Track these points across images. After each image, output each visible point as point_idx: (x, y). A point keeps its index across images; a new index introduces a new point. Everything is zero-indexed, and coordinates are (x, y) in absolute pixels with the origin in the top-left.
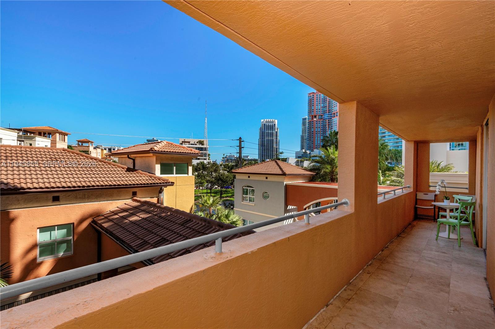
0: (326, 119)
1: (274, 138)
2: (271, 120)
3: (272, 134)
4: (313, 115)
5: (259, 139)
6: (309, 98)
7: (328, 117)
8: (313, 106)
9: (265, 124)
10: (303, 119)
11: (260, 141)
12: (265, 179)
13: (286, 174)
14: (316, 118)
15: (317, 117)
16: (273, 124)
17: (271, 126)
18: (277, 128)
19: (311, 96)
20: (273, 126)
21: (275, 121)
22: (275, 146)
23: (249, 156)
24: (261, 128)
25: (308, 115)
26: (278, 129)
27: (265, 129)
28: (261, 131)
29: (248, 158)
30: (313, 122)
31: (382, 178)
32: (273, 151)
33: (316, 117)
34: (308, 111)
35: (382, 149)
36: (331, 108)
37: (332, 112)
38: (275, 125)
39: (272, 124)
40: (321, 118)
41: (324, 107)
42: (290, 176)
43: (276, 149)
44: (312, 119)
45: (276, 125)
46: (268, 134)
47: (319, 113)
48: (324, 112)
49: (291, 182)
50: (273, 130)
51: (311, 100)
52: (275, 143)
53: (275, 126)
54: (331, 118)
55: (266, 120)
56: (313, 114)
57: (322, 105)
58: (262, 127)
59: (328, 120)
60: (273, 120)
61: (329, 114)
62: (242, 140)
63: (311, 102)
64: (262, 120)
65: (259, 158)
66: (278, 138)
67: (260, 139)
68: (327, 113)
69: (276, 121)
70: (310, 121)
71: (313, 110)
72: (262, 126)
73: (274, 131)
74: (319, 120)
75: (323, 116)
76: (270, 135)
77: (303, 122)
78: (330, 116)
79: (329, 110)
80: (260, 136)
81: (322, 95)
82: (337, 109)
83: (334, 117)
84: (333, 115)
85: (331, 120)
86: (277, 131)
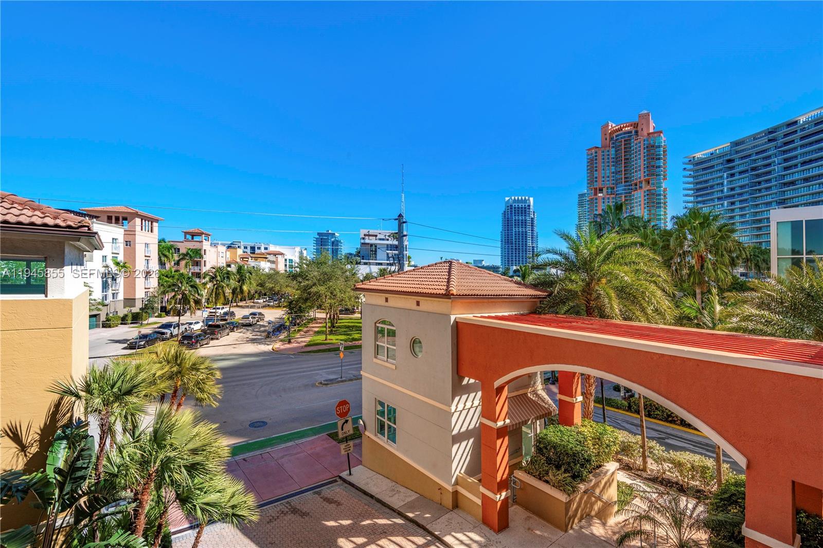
0: (621, 194)
1: (529, 229)
2: (522, 198)
3: (524, 223)
4: (598, 187)
5: (501, 232)
6: (589, 157)
7: (625, 190)
8: (596, 170)
9: (511, 206)
10: (579, 195)
11: (504, 234)
14: (602, 193)
15: (605, 190)
16: (527, 205)
17: (522, 208)
18: (534, 212)
19: (592, 154)
20: (525, 208)
21: (529, 199)
22: (529, 243)
23: (483, 260)
24: (505, 212)
25: (588, 187)
26: (535, 214)
27: (511, 214)
29: (481, 264)
30: (596, 199)
32: (526, 251)
33: (602, 190)
34: (588, 180)
36: (631, 174)
37: (631, 181)
38: (529, 206)
39: (523, 205)
40: (611, 192)
41: (617, 173)
43: (531, 248)
44: (596, 194)
45: (531, 207)
46: (517, 223)
47: (608, 184)
48: (617, 182)
50: (525, 216)
51: (592, 160)
52: (530, 239)
53: (529, 209)
54: (630, 193)
55: (513, 198)
56: (597, 185)
57: (613, 170)
58: (507, 211)
59: (625, 196)
60: (525, 198)
61: (625, 186)
63: (592, 164)
64: (507, 199)
65: (501, 265)
66: (535, 229)
68: (622, 183)
69: (531, 199)
70: (592, 199)
71: (596, 178)
72: (507, 208)
73: (527, 217)
74: (608, 196)
75: (615, 189)
76: (520, 224)
77: (579, 200)
78: (629, 189)
79: (625, 178)
80: (504, 226)
81: (613, 151)
82: (640, 175)
83: (636, 189)
84: (633, 187)
85: (630, 196)
86: (533, 216)
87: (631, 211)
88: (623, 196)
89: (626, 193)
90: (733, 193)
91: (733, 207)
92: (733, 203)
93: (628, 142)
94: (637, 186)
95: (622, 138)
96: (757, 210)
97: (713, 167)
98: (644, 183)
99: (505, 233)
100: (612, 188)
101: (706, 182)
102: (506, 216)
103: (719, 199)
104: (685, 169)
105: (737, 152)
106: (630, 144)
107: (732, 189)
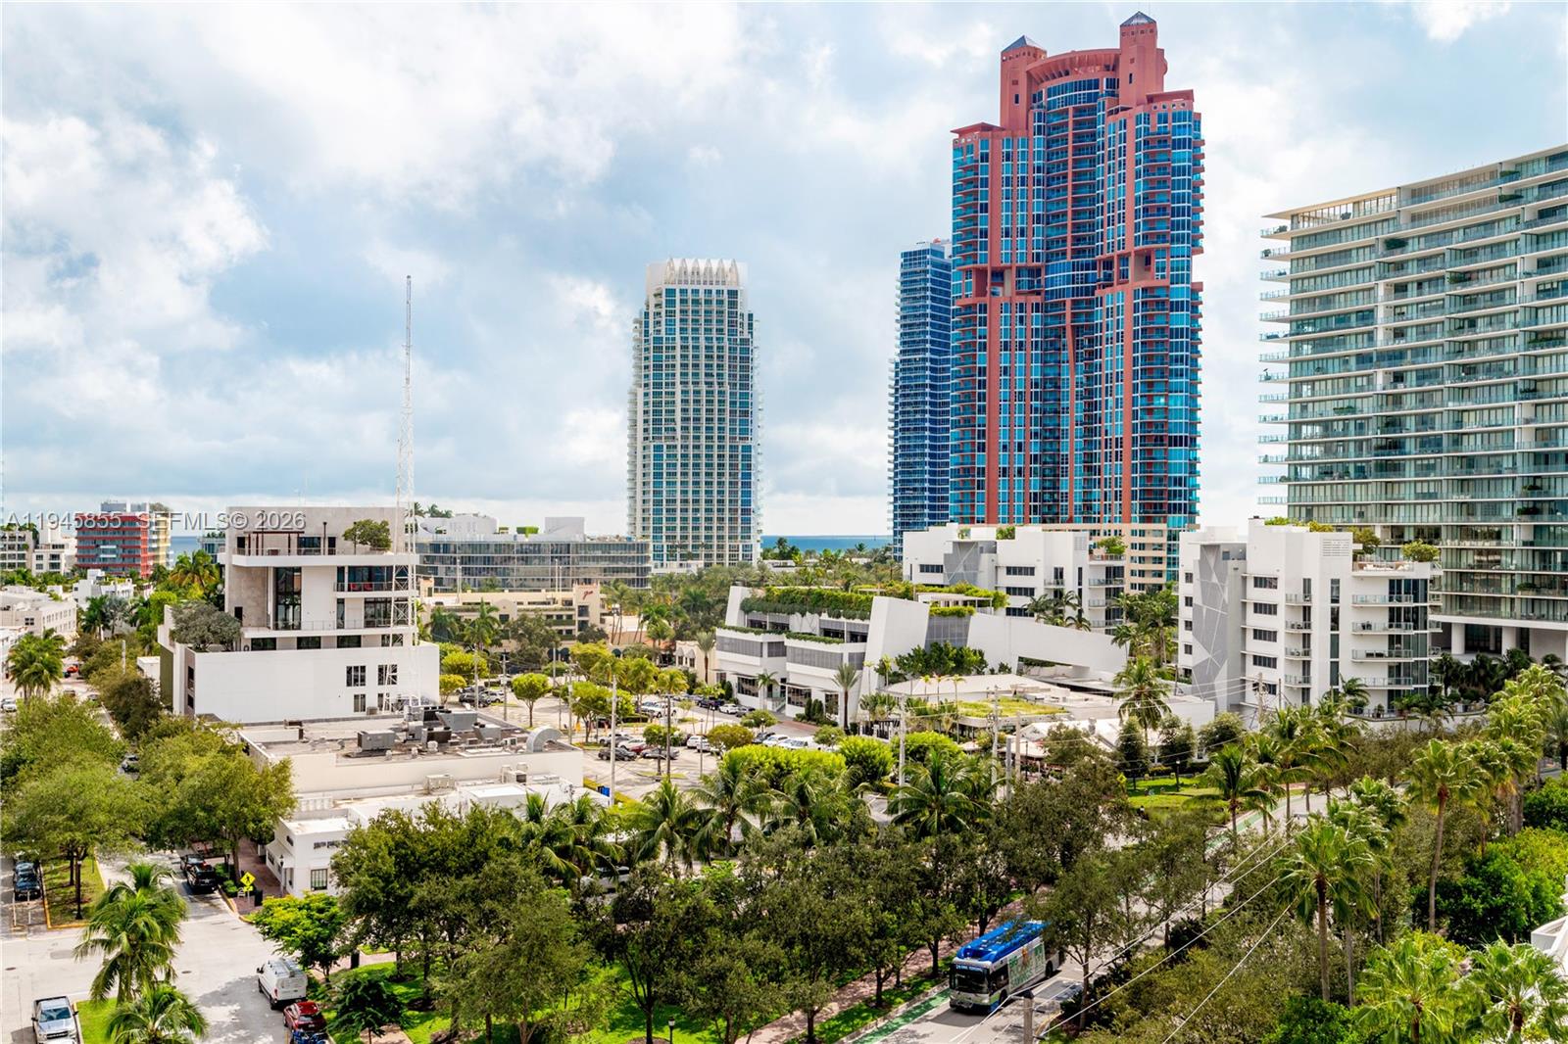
0: (1061, 293)
2: (708, 265)
4: (988, 265)
5: (630, 390)
6: (961, 158)
7: (1073, 279)
8: (985, 208)
9: (671, 291)
11: (641, 399)
14: (1001, 282)
15: (1010, 277)
16: (726, 291)
17: (709, 302)
19: (970, 149)
21: (734, 273)
24: (647, 314)
27: (670, 323)
28: (647, 333)
30: (983, 309)
33: (1002, 277)
36: (1092, 229)
37: (1093, 254)
38: (735, 295)
39: (714, 289)
40: (1031, 285)
41: (1047, 219)
44: (981, 291)
45: (741, 301)
46: (691, 360)
47: (1022, 257)
48: (1052, 250)
50: (720, 331)
51: (971, 170)
53: (734, 305)
54: (1091, 291)
56: (985, 259)
57: (1037, 207)
58: (652, 310)
59: (1074, 302)
61: (1075, 267)
63: (971, 183)
67: (641, 391)
68: (1065, 255)
69: (744, 271)
70: (969, 306)
71: (985, 233)
72: (653, 301)
73: (727, 339)
74: (1022, 299)
75: (1043, 277)
76: (704, 363)
78: (1086, 279)
79: (1076, 240)
80: (641, 366)
81: (1038, 143)
82: (1120, 235)
83: (1108, 282)
84: (1100, 273)
85: (1090, 303)
86: (746, 335)
87: (1092, 355)
88: (1068, 300)
89: (1076, 292)
93: (1086, 119)
94: (1110, 270)
95: (1067, 102)
98: (1132, 260)
99: (646, 395)
100: (1036, 272)
102: (651, 330)
104: (1265, 253)
106: (1093, 123)
107: (1399, 334)
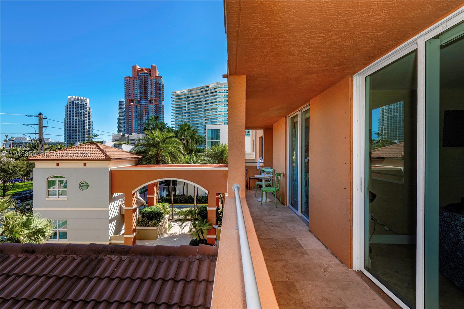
0: (143, 104)
1: (86, 119)
2: (81, 98)
3: (83, 115)
5: (64, 119)
6: (126, 81)
7: (145, 103)
8: (130, 90)
9: (73, 102)
10: (119, 101)
11: (66, 121)
12: (82, 166)
13: (111, 159)
14: (133, 103)
15: (134, 101)
16: (85, 103)
17: (81, 104)
18: (90, 108)
19: (127, 80)
20: (83, 105)
21: (86, 100)
22: (87, 127)
23: (50, 138)
24: (68, 105)
25: (125, 98)
26: (91, 109)
27: (73, 107)
28: (68, 109)
29: (48, 141)
30: (130, 106)
31: (195, 158)
32: (84, 133)
33: (133, 101)
34: (125, 94)
35: (194, 134)
36: (148, 95)
37: (148, 99)
38: (86, 104)
39: (82, 102)
40: (138, 103)
41: (141, 93)
42: (116, 161)
43: (88, 131)
44: (130, 103)
45: (88, 105)
46: (77, 114)
47: (137, 98)
48: (141, 98)
49: (116, 167)
50: (83, 110)
51: (127, 84)
52: (87, 125)
53: (87, 106)
54: (147, 105)
55: (74, 97)
56: (130, 98)
57: (139, 91)
58: (69, 105)
59: (145, 106)
61: (145, 101)
62: (44, 117)
63: (127, 86)
64: (69, 97)
65: (65, 141)
66: (91, 119)
67: (66, 119)
68: (143, 99)
69: (88, 100)
70: (128, 105)
71: (130, 94)
72: (69, 103)
73: (85, 111)
74: (136, 105)
75: (140, 102)
76: (80, 115)
77: (119, 105)
78: (147, 103)
79: (145, 97)
80: (67, 115)
81: (139, 81)
82: (152, 96)
83: (150, 103)
84: (149, 102)
85: (147, 106)
86: (89, 111)
87: (148, 114)
88: (144, 106)
89: (145, 104)
90: (189, 111)
91: (189, 117)
92: (189, 116)
93: (146, 78)
94: (150, 102)
95: (143, 75)
96: (197, 119)
97: (182, 99)
98: (154, 100)
99: (68, 120)
100: (139, 101)
101: (180, 105)
102: (69, 108)
103: (185, 113)
104: (172, 97)
105: (191, 94)
106: (147, 79)
107: (189, 109)
